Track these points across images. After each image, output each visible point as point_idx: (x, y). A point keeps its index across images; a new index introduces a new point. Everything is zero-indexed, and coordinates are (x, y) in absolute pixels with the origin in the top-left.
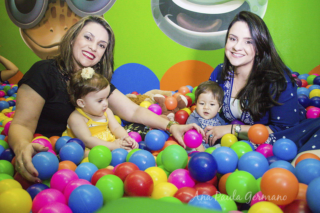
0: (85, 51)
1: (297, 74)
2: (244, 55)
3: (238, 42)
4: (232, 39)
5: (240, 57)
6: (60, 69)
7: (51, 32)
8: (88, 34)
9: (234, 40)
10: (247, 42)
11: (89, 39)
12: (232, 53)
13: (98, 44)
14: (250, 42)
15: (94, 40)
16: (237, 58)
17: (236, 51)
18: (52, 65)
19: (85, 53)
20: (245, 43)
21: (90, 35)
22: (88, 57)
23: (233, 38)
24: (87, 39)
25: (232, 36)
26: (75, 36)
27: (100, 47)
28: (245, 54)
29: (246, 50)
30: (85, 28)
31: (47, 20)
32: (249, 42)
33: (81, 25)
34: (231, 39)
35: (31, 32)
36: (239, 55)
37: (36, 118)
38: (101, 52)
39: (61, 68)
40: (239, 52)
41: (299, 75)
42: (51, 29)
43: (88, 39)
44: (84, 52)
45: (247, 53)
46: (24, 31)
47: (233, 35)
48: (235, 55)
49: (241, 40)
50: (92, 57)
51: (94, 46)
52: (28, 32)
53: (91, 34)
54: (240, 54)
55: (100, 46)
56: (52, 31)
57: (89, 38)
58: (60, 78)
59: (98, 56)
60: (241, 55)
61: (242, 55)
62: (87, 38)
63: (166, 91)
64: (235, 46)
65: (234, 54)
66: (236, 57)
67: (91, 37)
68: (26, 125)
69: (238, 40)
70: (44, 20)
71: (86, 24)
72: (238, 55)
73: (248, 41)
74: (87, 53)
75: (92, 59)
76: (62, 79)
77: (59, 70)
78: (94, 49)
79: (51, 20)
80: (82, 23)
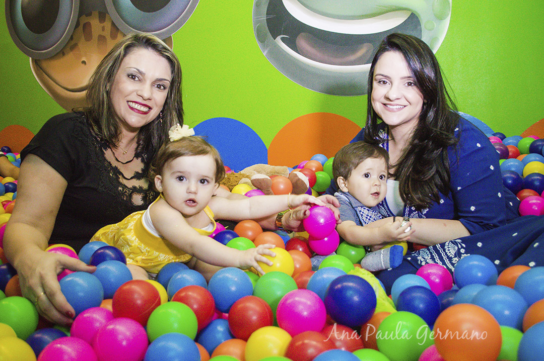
0: (133, 102)
1: (501, 136)
2: (405, 106)
3: (392, 85)
4: (382, 82)
5: (400, 109)
6: (93, 129)
7: (83, 65)
8: (133, 71)
9: (384, 83)
10: (406, 85)
11: (137, 79)
12: (385, 105)
13: (153, 84)
14: (411, 83)
15: (145, 80)
16: (394, 111)
17: (391, 101)
18: (80, 122)
19: (133, 105)
20: (404, 86)
21: (135, 71)
22: (139, 111)
23: (384, 80)
24: (132, 80)
25: (381, 77)
26: (111, 75)
27: (157, 89)
28: (406, 103)
29: (406, 97)
30: (127, 59)
31: (76, 45)
32: (409, 84)
33: (120, 53)
34: (380, 82)
35: (48, 65)
36: (398, 107)
37: (52, 212)
38: (160, 97)
39: (95, 128)
40: (397, 102)
41: (505, 137)
42: (84, 59)
43: (134, 79)
44: (131, 104)
45: (410, 101)
46: (36, 62)
47: (382, 75)
48: (391, 107)
49: (396, 82)
50: (145, 109)
51: (146, 90)
52: (45, 65)
53: (138, 70)
54: (399, 105)
55: (158, 87)
56: (84, 62)
57: (135, 76)
58: (93, 144)
59: (157, 105)
60: (400, 107)
61: (402, 107)
62: (132, 77)
63: (278, 167)
64: (388, 92)
65: (389, 106)
66: (392, 111)
67: (138, 75)
68: (34, 225)
69: (391, 82)
70: (70, 45)
71: (128, 53)
72: (395, 107)
73: (408, 81)
74: (137, 105)
75: (145, 113)
76: (96, 147)
77: (92, 132)
78: (146, 95)
79: (82, 44)
80: (120, 50)
